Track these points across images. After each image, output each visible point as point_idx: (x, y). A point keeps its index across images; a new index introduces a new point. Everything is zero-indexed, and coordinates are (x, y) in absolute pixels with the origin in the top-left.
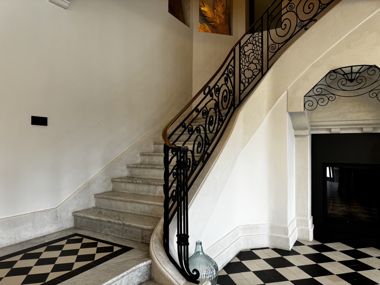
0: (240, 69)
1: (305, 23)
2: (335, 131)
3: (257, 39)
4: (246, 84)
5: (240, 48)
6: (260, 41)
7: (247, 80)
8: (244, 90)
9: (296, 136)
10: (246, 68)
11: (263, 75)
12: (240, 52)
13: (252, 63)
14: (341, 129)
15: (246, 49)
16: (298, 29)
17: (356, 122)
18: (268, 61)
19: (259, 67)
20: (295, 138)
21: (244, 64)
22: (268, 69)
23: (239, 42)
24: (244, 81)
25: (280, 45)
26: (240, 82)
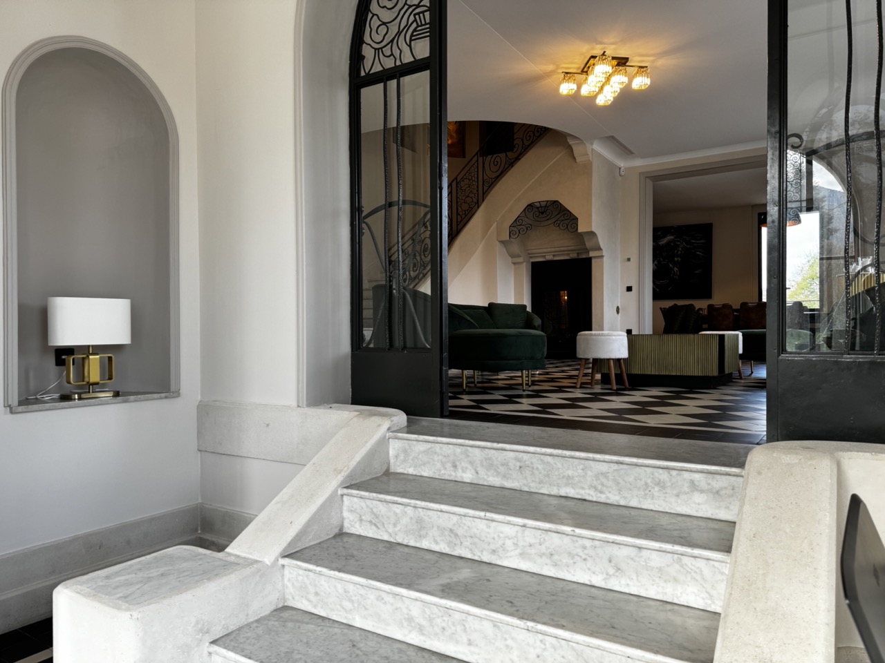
0: (457, 203)
1: (513, 161)
2: (549, 257)
3: (473, 174)
4: (463, 216)
5: (457, 183)
6: (476, 176)
7: (464, 212)
8: (461, 221)
9: (514, 263)
10: (463, 201)
11: (478, 207)
12: (457, 187)
13: (468, 196)
14: (554, 256)
15: (462, 184)
16: (507, 166)
17: (562, 249)
18: (484, 194)
19: (475, 200)
20: (513, 265)
21: (460, 198)
22: (483, 201)
23: (456, 178)
24: (461, 213)
25: (493, 180)
26: (458, 214)
